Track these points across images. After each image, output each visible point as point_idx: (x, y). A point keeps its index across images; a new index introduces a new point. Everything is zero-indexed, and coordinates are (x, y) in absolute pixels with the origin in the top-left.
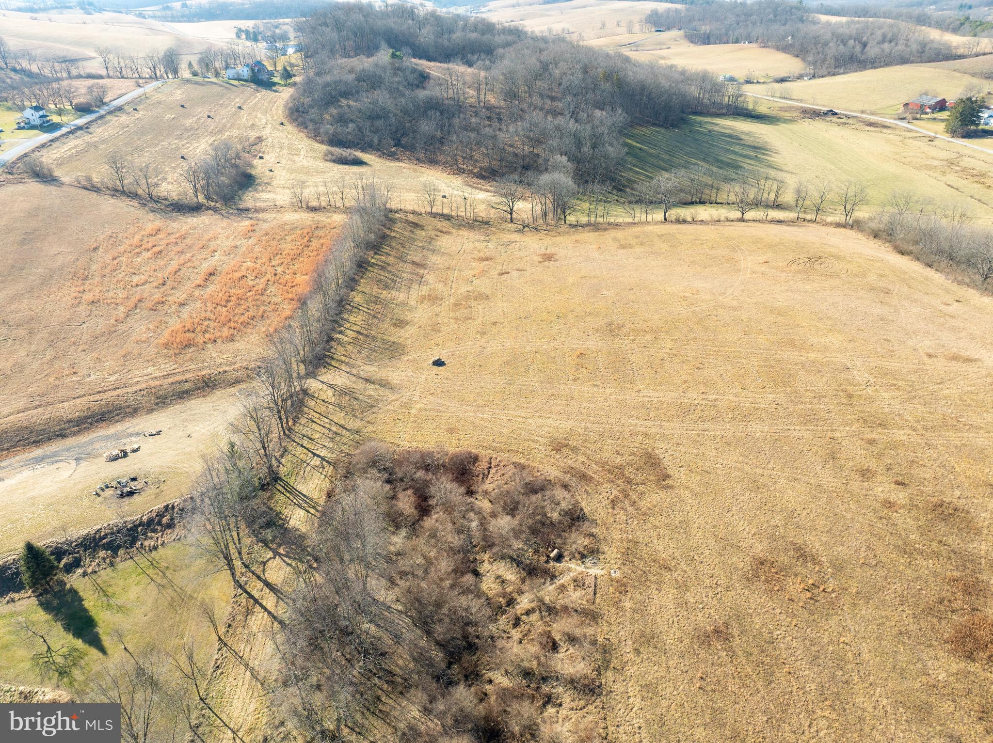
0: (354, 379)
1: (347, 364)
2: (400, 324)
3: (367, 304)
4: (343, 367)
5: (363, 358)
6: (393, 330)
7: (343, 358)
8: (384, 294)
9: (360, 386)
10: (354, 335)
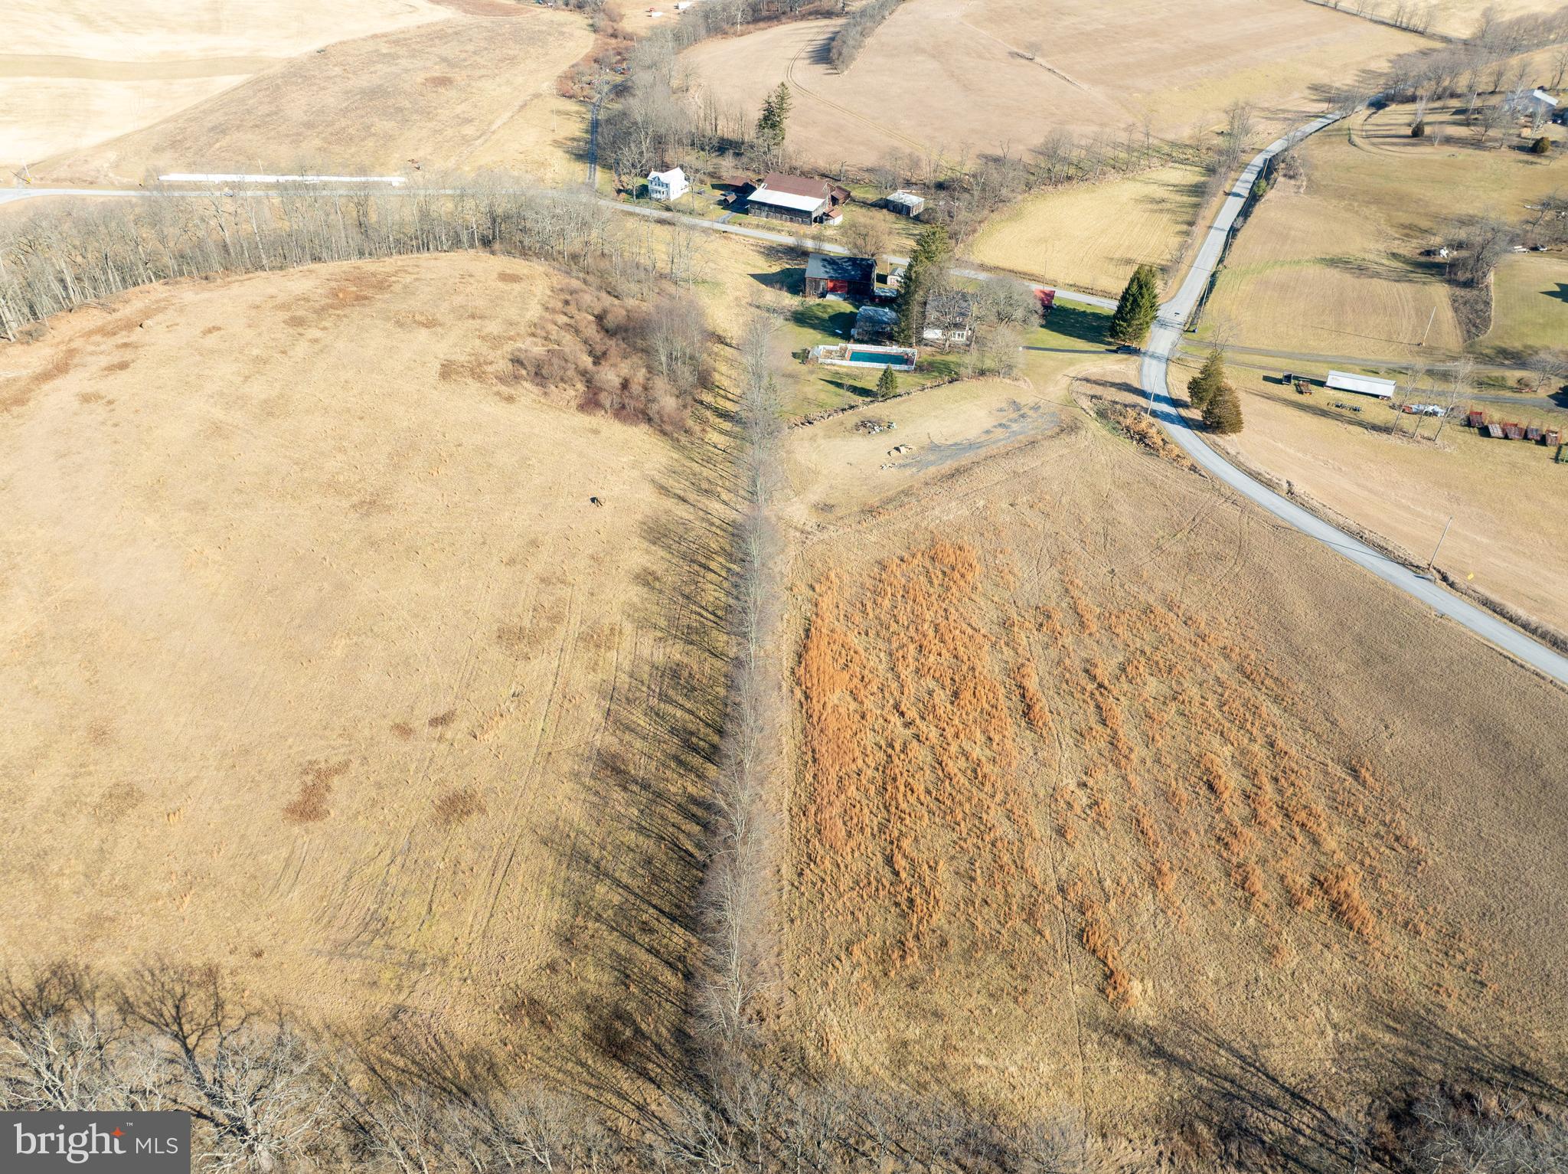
0: (700, 505)
1: (712, 524)
2: (646, 579)
3: (703, 625)
4: (718, 522)
5: (693, 529)
6: (659, 568)
7: (718, 532)
8: (676, 652)
9: (692, 496)
10: (713, 565)
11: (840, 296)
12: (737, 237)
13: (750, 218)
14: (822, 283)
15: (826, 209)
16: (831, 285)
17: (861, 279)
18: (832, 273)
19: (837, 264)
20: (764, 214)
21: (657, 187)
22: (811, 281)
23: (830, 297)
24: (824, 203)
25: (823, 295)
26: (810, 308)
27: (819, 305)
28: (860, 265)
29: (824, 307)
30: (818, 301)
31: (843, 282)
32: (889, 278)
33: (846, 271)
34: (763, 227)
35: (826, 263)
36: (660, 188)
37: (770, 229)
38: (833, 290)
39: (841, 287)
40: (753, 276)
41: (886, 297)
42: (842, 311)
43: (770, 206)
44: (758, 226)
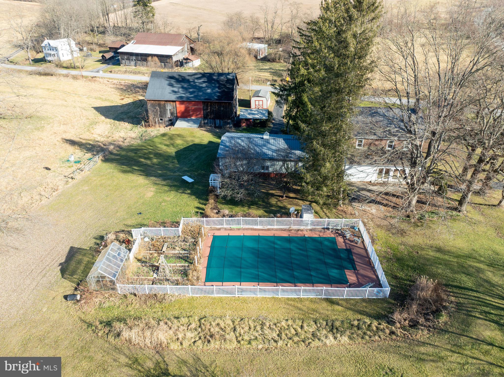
11: (194, 122)
12: (101, 80)
13: (122, 68)
14: (169, 107)
15: (186, 55)
16: (181, 108)
17: (220, 98)
18: (181, 92)
19: (188, 81)
20: (133, 63)
21: (49, 52)
22: (153, 106)
23: (181, 124)
24: (183, 50)
25: (172, 123)
26: (150, 142)
27: (164, 135)
28: (218, 81)
29: (171, 138)
30: (163, 130)
31: (197, 103)
32: (253, 100)
33: (200, 89)
34: (131, 72)
35: (173, 81)
36: (52, 52)
37: (135, 73)
38: (185, 116)
39: (195, 111)
40: (100, 110)
41: (255, 120)
42: (197, 141)
43: (137, 55)
44: (126, 72)
